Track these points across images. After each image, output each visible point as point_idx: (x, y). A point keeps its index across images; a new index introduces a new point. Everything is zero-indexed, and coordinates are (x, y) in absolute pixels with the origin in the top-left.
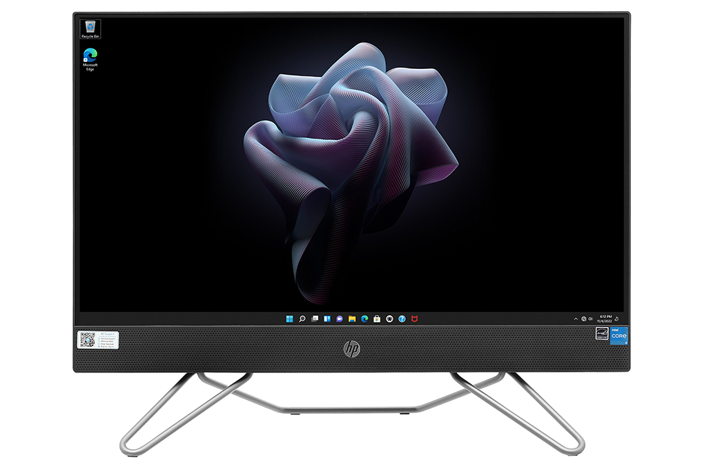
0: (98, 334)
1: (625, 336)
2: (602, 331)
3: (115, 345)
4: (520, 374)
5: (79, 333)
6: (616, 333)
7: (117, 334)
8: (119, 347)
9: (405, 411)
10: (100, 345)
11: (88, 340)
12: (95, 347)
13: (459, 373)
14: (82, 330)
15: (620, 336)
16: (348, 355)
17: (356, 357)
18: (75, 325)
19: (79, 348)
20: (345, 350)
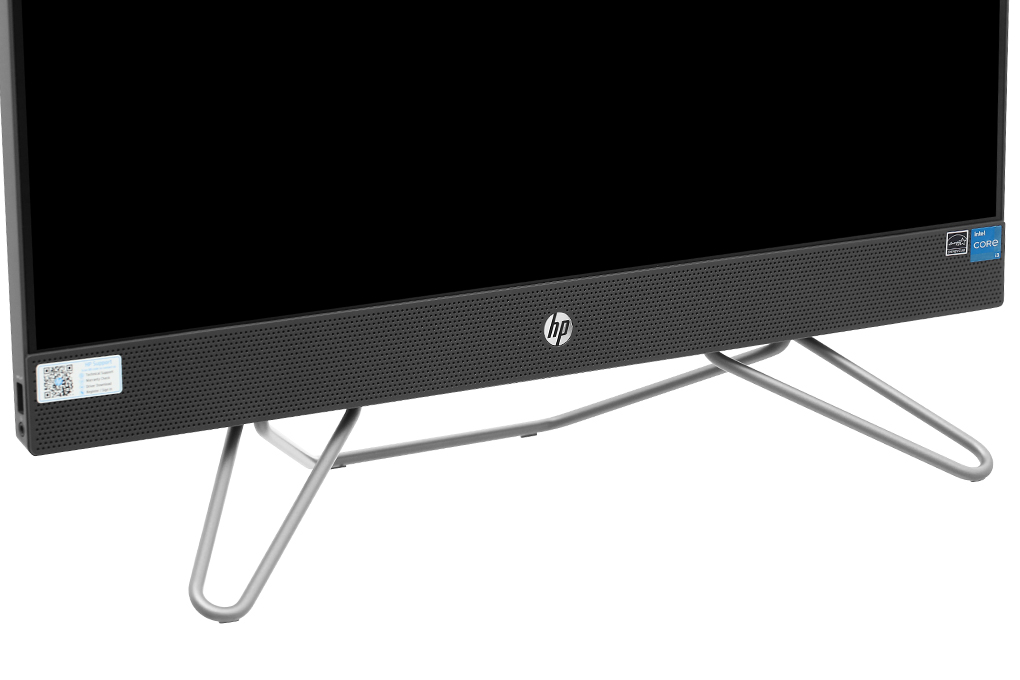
0: (79, 365)
1: (995, 243)
2: (957, 238)
3: (116, 386)
4: (820, 338)
5: (40, 369)
6: (980, 239)
7: (116, 361)
8: (124, 388)
9: (528, 430)
10: (85, 390)
11: (59, 382)
12: (75, 394)
13: (724, 353)
14: (45, 361)
15: (987, 244)
16: (553, 341)
17: (567, 344)
18: (29, 353)
19: (41, 399)
20: (546, 335)
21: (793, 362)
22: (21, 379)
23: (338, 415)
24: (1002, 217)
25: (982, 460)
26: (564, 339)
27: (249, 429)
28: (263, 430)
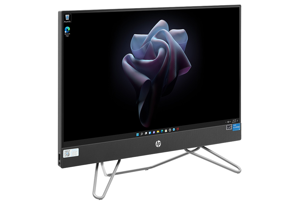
0: (71, 150)
1: (239, 127)
2: (229, 126)
3: (77, 154)
5: (64, 151)
6: (235, 126)
7: (78, 149)
8: (79, 155)
9: (147, 169)
12: (70, 156)
13: (188, 149)
14: (65, 149)
15: (237, 127)
16: (157, 146)
17: (160, 147)
18: (62, 148)
19: (64, 157)
20: (156, 145)
21: (201, 151)
22: (60, 153)
23: (117, 161)
24: (240, 122)
25: (239, 169)
26: (159, 146)
27: (100, 164)
28: (102, 164)
